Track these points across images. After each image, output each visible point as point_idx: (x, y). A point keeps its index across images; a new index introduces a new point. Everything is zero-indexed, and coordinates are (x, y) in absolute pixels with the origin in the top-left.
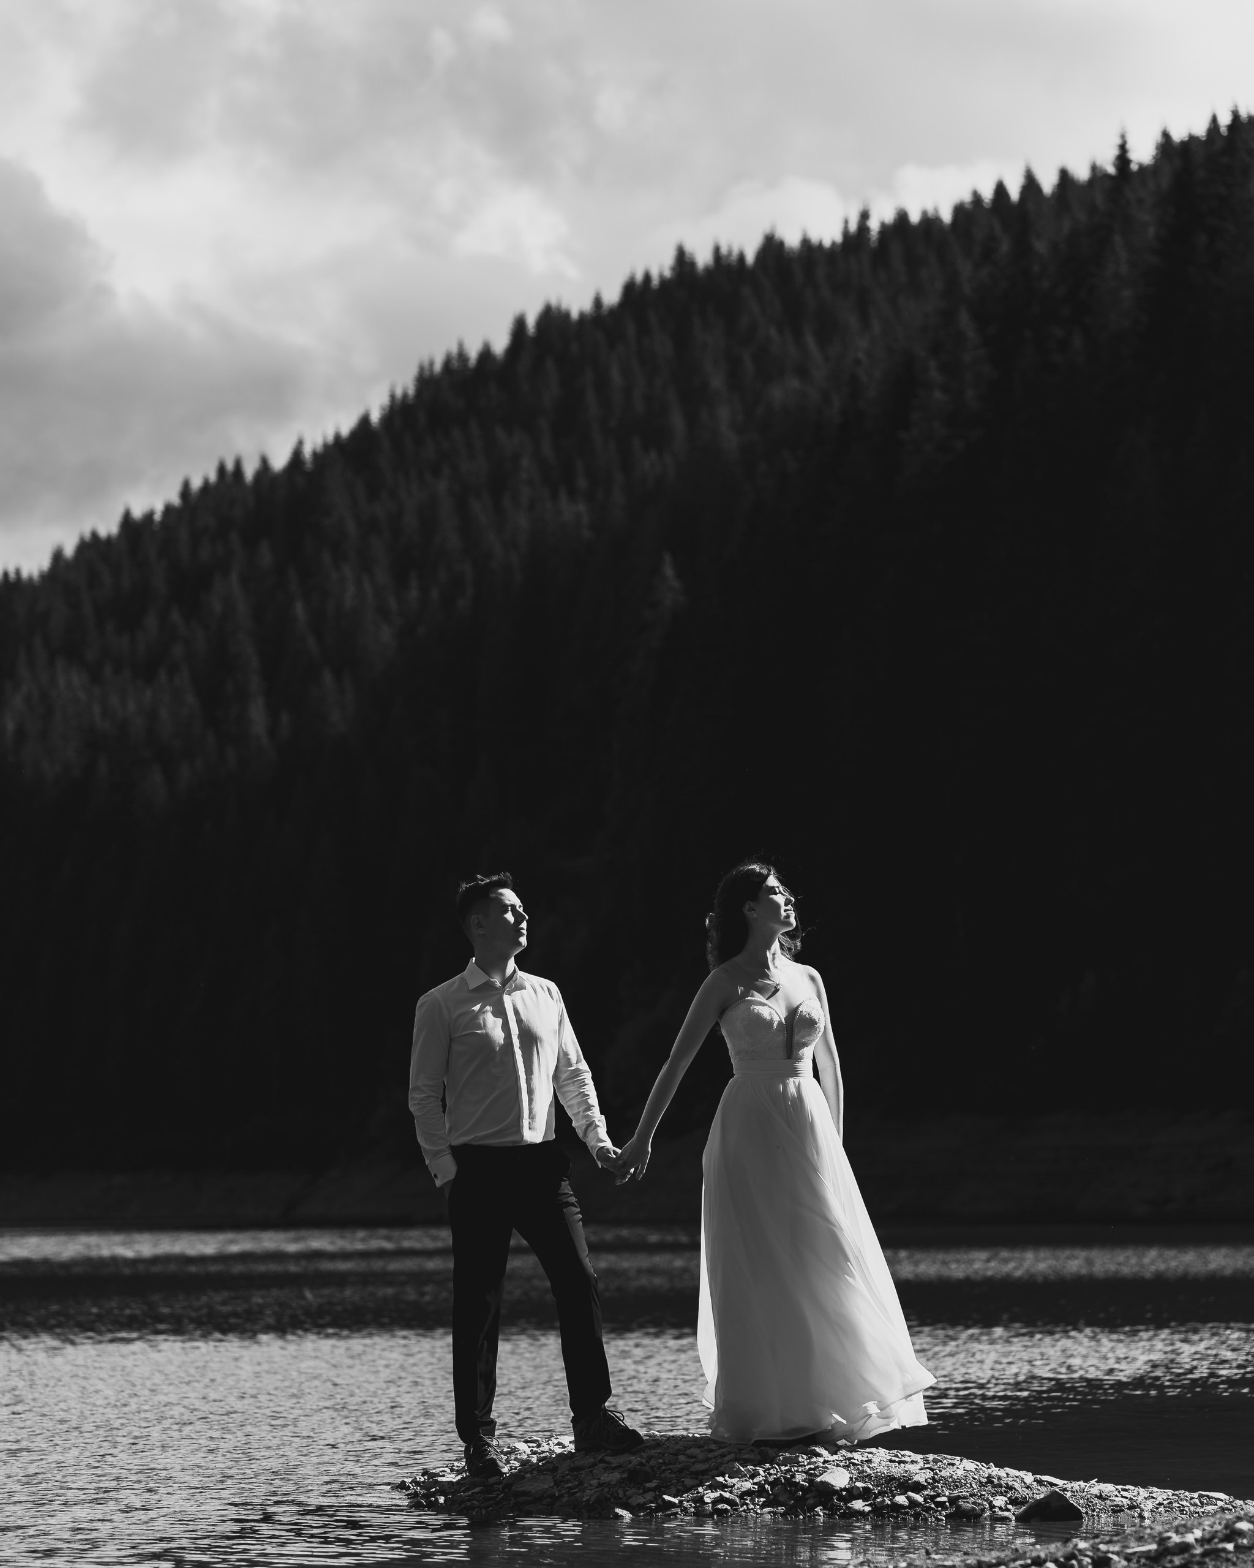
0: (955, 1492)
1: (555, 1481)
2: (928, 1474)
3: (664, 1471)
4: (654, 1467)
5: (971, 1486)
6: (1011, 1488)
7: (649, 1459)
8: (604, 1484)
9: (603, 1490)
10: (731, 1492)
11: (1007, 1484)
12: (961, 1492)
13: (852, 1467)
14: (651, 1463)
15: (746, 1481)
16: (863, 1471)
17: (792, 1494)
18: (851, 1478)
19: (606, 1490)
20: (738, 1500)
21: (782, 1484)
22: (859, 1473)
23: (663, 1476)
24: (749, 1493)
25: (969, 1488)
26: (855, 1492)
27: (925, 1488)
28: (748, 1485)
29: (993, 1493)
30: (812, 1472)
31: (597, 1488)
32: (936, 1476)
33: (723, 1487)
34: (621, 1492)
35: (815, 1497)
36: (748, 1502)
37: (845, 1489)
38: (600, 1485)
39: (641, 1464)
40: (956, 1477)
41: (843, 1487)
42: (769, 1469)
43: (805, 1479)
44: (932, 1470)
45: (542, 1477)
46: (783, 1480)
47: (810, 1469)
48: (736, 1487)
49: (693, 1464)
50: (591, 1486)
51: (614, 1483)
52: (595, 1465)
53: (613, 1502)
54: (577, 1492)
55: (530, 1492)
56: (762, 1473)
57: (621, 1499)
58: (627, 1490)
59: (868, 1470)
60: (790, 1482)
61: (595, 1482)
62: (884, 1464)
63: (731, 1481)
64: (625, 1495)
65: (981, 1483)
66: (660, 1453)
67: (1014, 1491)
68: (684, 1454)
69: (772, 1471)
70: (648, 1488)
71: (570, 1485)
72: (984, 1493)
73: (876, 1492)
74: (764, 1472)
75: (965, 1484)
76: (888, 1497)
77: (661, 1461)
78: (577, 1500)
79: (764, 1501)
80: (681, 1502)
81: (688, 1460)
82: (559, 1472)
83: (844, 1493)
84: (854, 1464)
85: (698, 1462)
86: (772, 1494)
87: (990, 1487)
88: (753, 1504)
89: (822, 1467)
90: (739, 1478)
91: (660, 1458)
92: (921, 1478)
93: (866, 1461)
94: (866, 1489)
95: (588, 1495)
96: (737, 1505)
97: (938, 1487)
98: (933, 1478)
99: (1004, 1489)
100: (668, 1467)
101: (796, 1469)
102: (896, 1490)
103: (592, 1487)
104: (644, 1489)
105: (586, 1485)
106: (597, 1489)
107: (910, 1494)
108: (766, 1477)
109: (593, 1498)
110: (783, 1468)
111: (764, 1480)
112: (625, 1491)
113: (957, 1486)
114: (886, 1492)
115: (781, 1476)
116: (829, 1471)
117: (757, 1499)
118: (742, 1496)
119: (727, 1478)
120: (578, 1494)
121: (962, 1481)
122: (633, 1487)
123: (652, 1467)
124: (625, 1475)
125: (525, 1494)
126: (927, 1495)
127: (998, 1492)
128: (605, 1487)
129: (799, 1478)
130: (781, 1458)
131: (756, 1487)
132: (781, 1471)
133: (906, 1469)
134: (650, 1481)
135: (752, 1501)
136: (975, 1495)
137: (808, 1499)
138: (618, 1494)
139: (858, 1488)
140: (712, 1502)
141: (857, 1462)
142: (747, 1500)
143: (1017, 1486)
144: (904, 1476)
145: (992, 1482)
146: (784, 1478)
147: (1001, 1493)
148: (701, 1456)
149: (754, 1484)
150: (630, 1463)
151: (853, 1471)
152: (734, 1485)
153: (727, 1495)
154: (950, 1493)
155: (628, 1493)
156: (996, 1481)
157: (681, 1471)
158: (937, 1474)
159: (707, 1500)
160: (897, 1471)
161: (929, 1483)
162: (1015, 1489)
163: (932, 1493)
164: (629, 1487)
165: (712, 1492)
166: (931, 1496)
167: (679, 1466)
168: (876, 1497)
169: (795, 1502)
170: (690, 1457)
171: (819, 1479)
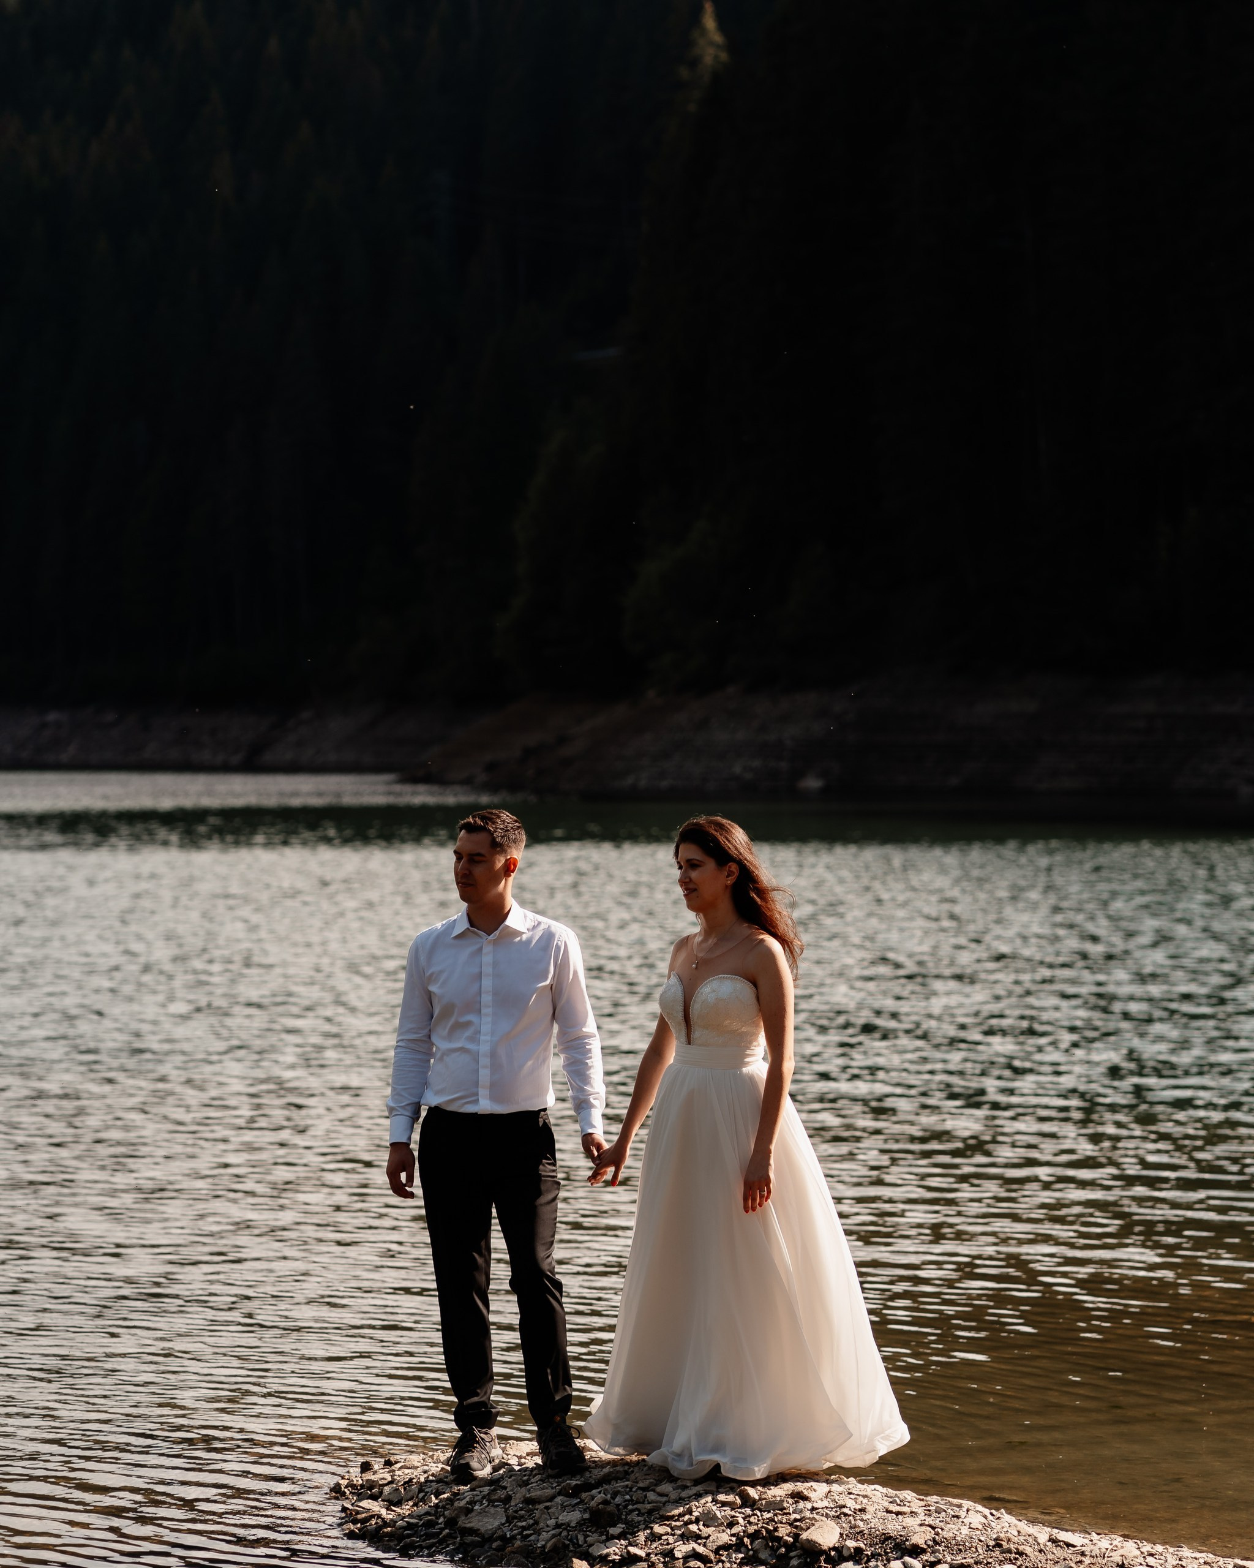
0: (958, 1558)
1: (507, 1517)
2: (928, 1534)
3: (632, 1511)
4: (619, 1505)
5: (977, 1551)
6: (1021, 1554)
7: (615, 1494)
8: (562, 1524)
9: (560, 1534)
10: (705, 1546)
11: (1017, 1549)
12: (965, 1558)
13: (843, 1519)
14: (617, 1500)
15: (724, 1531)
16: (855, 1527)
17: (774, 1550)
18: (841, 1535)
19: (564, 1533)
20: (712, 1556)
21: (763, 1538)
22: (851, 1528)
23: (629, 1518)
24: (726, 1547)
25: (974, 1553)
26: (846, 1553)
27: (924, 1551)
28: (725, 1538)
29: (1001, 1561)
30: (798, 1524)
31: (553, 1529)
32: (937, 1537)
33: (697, 1537)
34: (581, 1538)
35: (799, 1557)
36: (723, 1558)
37: (834, 1548)
38: (558, 1526)
39: (605, 1502)
40: (959, 1539)
41: (831, 1546)
42: (749, 1516)
43: (790, 1533)
44: (933, 1528)
45: (492, 1510)
46: (764, 1533)
47: (796, 1520)
48: (711, 1539)
49: (664, 1504)
50: (548, 1526)
51: (573, 1524)
52: (551, 1499)
53: (572, 1551)
54: (531, 1535)
55: (479, 1530)
56: (741, 1521)
57: (581, 1546)
58: (589, 1536)
59: (861, 1524)
60: (772, 1536)
61: (552, 1522)
62: (879, 1514)
63: (706, 1531)
64: (586, 1542)
65: (988, 1546)
66: (627, 1486)
67: (1024, 1557)
68: (654, 1491)
69: (752, 1519)
70: (612, 1535)
71: (524, 1524)
72: (990, 1560)
73: (869, 1553)
74: (744, 1519)
75: (970, 1548)
76: (882, 1561)
77: (628, 1497)
78: (531, 1545)
79: (742, 1558)
80: (648, 1555)
81: (659, 1499)
82: (513, 1503)
83: (833, 1553)
84: (846, 1515)
85: (669, 1502)
86: (752, 1549)
87: (998, 1553)
88: (730, 1562)
89: (809, 1518)
90: (715, 1527)
91: (627, 1494)
92: (920, 1538)
93: (860, 1510)
94: (858, 1550)
95: (544, 1540)
96: (711, 1562)
97: (938, 1551)
98: (934, 1540)
99: (1013, 1555)
100: (635, 1506)
101: (780, 1517)
102: (892, 1552)
103: (549, 1529)
104: (607, 1535)
105: (541, 1525)
106: (553, 1532)
107: (907, 1559)
108: (745, 1527)
109: (549, 1545)
110: (767, 1515)
111: (744, 1532)
112: (586, 1536)
113: (960, 1550)
114: (880, 1555)
115: (762, 1527)
116: (817, 1524)
117: (734, 1555)
118: (716, 1552)
119: (701, 1527)
120: (532, 1538)
121: (967, 1544)
122: (595, 1532)
123: (618, 1505)
124: (587, 1516)
125: (473, 1531)
126: (927, 1561)
127: (1006, 1560)
128: (564, 1529)
129: (783, 1532)
130: (764, 1502)
131: (734, 1539)
132: (763, 1519)
133: (905, 1525)
134: (614, 1526)
135: (729, 1556)
136: (981, 1563)
137: (792, 1558)
138: (577, 1540)
139: (849, 1548)
140: (683, 1558)
141: (850, 1513)
142: (722, 1555)
143: (1028, 1550)
144: (901, 1536)
145: (1000, 1546)
146: (767, 1529)
147: (1011, 1560)
148: (674, 1495)
149: (732, 1535)
150: (593, 1499)
151: (844, 1525)
152: (709, 1536)
153: (700, 1549)
154: (952, 1560)
155: (589, 1539)
156: (1004, 1544)
157: (650, 1512)
158: (937, 1534)
159: (678, 1554)
160: (893, 1527)
161: (928, 1546)
162: (1026, 1556)
163: (932, 1559)
164: (590, 1531)
165: (684, 1543)
166: (931, 1562)
167: (649, 1506)
168: (869, 1561)
169: (777, 1561)
170: (661, 1495)
171: (804, 1536)
